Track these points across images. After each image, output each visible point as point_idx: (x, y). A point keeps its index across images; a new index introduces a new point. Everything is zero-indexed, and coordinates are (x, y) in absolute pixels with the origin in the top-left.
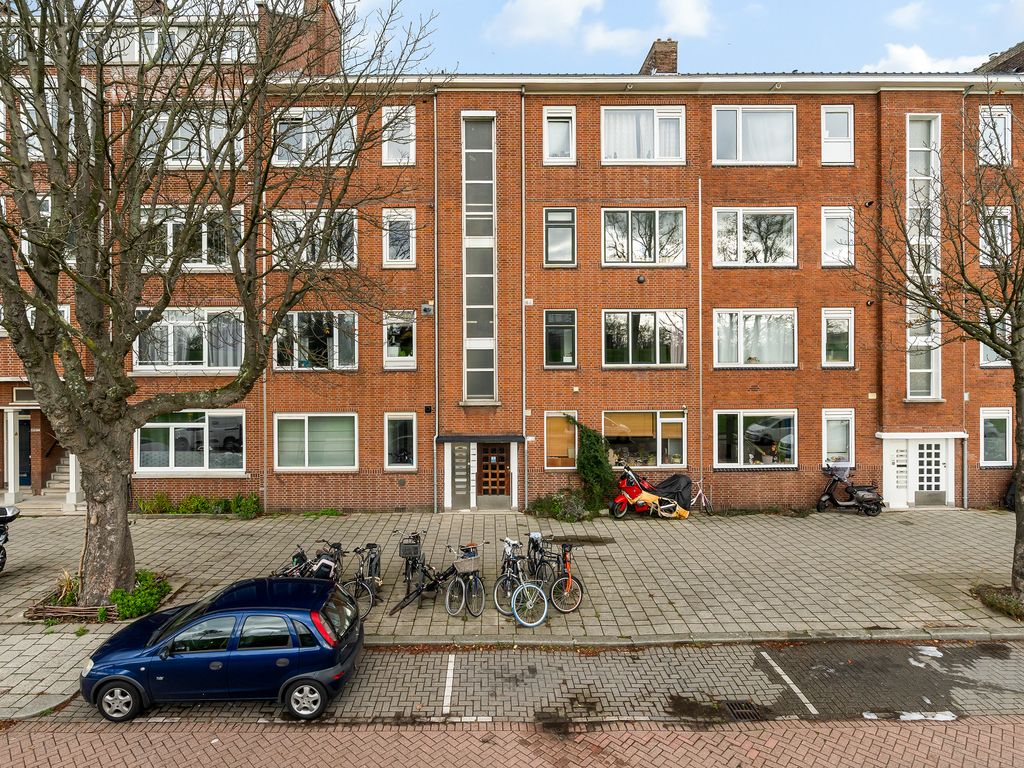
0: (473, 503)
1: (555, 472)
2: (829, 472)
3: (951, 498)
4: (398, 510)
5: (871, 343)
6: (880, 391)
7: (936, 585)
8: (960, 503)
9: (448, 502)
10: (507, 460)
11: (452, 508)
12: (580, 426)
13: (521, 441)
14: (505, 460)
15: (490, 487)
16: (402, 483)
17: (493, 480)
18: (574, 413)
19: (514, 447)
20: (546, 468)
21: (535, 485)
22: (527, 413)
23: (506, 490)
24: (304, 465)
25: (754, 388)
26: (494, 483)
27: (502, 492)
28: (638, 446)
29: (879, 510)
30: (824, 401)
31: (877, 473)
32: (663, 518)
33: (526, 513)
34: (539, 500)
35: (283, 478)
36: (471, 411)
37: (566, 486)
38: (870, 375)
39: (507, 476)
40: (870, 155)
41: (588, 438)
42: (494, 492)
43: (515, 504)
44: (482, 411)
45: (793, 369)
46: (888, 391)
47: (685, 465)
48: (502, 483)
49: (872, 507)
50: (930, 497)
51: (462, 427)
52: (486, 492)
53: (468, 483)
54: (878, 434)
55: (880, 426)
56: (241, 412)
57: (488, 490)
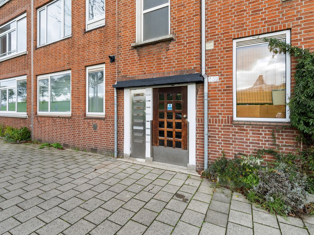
0: (148, 154)
1: (249, 124)
9: (127, 149)
10: (184, 107)
11: (131, 156)
13: (200, 83)
14: (182, 107)
15: (165, 138)
19: (192, 90)
20: (235, 118)
21: (219, 140)
22: (208, 46)
24: (48, 111)
26: (170, 134)
27: (178, 145)
34: (224, 161)
37: (267, 146)
39: (183, 126)
42: (170, 144)
43: (192, 160)
48: (178, 135)
52: (162, 143)
53: (144, 131)
57: (163, 141)
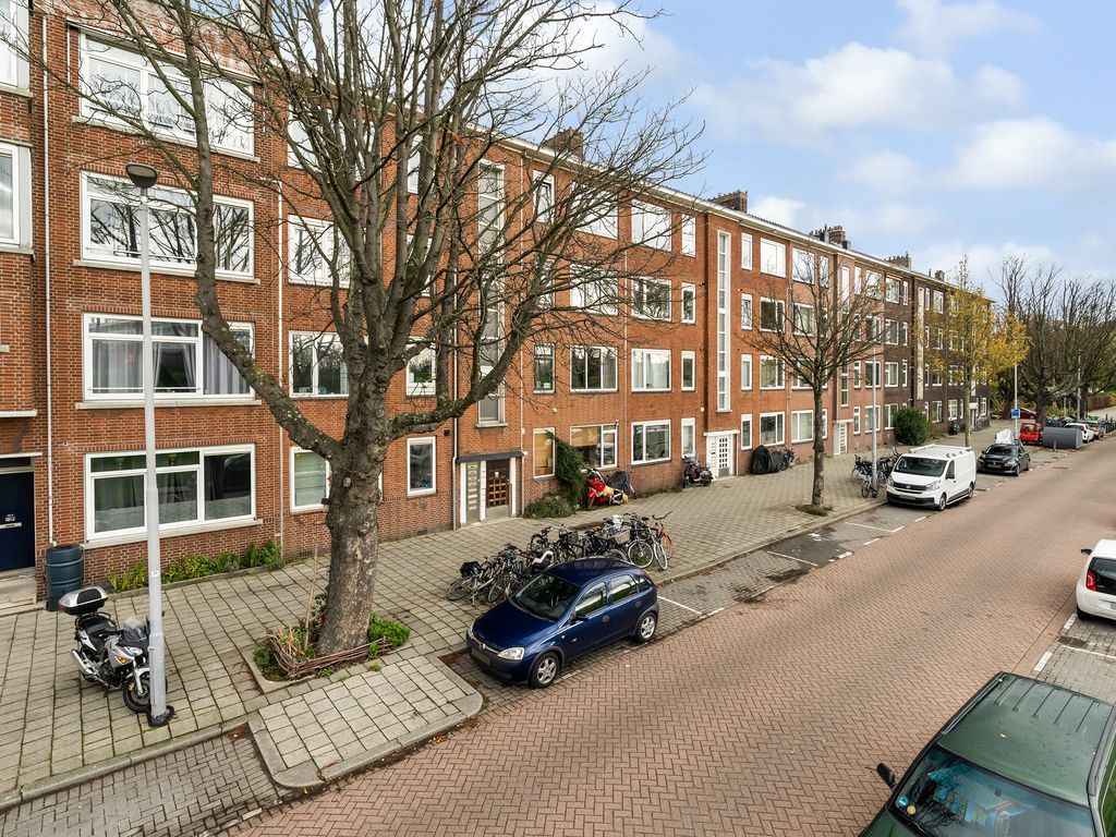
0: (483, 516)
1: (541, 480)
2: (686, 461)
3: (731, 471)
4: (420, 533)
5: (702, 376)
6: (706, 405)
7: (782, 509)
8: (735, 474)
9: (463, 519)
10: (507, 474)
11: (468, 523)
12: (557, 440)
13: (519, 458)
15: (495, 499)
16: (424, 507)
17: (497, 495)
18: (552, 430)
19: (513, 462)
20: (535, 477)
21: (527, 493)
22: (523, 431)
23: (507, 502)
25: (651, 406)
26: (498, 496)
27: (503, 503)
28: (589, 452)
29: (710, 482)
30: (683, 414)
31: (703, 458)
32: (616, 504)
33: (524, 517)
34: (530, 505)
35: (303, 519)
36: (485, 432)
37: (548, 490)
38: (700, 395)
39: (507, 488)
40: (702, 252)
41: (561, 450)
42: (498, 503)
43: (514, 510)
44: (493, 431)
45: (668, 392)
46: (710, 406)
47: (616, 465)
48: (503, 495)
49: (707, 481)
50: (724, 472)
51: (477, 447)
52: (492, 504)
53: (478, 499)
54: (705, 434)
55: (706, 429)
56: (250, 448)
57: (493, 502)
